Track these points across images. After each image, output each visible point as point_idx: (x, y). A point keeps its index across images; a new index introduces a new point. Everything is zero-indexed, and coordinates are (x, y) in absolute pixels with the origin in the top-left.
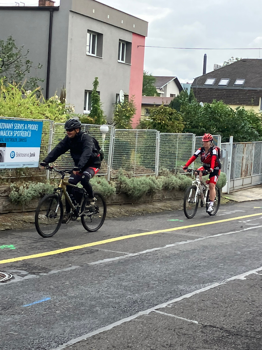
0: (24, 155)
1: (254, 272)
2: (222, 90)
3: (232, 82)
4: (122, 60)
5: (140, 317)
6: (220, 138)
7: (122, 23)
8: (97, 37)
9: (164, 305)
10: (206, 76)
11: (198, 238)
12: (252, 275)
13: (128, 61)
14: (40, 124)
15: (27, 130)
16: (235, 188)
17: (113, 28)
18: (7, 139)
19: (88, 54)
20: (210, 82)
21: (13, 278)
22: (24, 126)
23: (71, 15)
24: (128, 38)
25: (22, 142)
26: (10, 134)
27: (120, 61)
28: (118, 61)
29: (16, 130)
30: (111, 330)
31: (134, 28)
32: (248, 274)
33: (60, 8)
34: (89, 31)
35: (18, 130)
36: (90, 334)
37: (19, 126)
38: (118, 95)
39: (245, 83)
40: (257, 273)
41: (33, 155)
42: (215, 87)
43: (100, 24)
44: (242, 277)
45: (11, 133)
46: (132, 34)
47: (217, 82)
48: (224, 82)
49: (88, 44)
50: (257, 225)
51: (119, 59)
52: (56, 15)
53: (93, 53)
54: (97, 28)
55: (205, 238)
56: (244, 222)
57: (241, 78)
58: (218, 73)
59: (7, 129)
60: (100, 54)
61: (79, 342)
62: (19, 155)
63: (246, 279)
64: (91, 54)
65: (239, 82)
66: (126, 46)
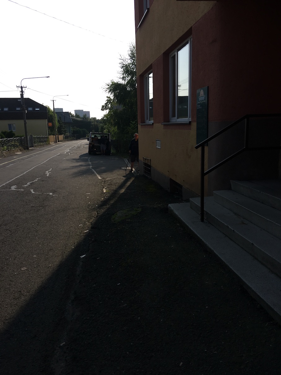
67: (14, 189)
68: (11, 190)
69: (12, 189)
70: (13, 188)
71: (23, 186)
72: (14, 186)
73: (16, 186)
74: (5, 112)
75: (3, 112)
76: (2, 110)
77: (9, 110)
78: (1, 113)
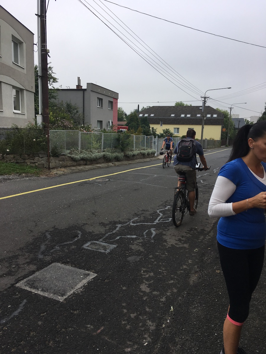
2: (146, 118)
3: (149, 115)
7: (109, 94)
8: (100, 100)
10: (139, 113)
13: (112, 108)
17: (106, 96)
23: (91, 92)
24: (112, 100)
27: (109, 109)
31: (113, 96)
33: (87, 89)
34: (98, 98)
38: (109, 122)
39: (154, 115)
42: (143, 117)
43: (101, 95)
47: (144, 115)
48: (146, 115)
49: (97, 103)
52: (86, 92)
54: (101, 97)
58: (144, 112)
60: (102, 106)
64: (98, 107)
65: (152, 115)
66: (111, 102)
74: (187, 118)
75: (186, 118)
76: (186, 116)
77: (191, 116)
78: (184, 119)
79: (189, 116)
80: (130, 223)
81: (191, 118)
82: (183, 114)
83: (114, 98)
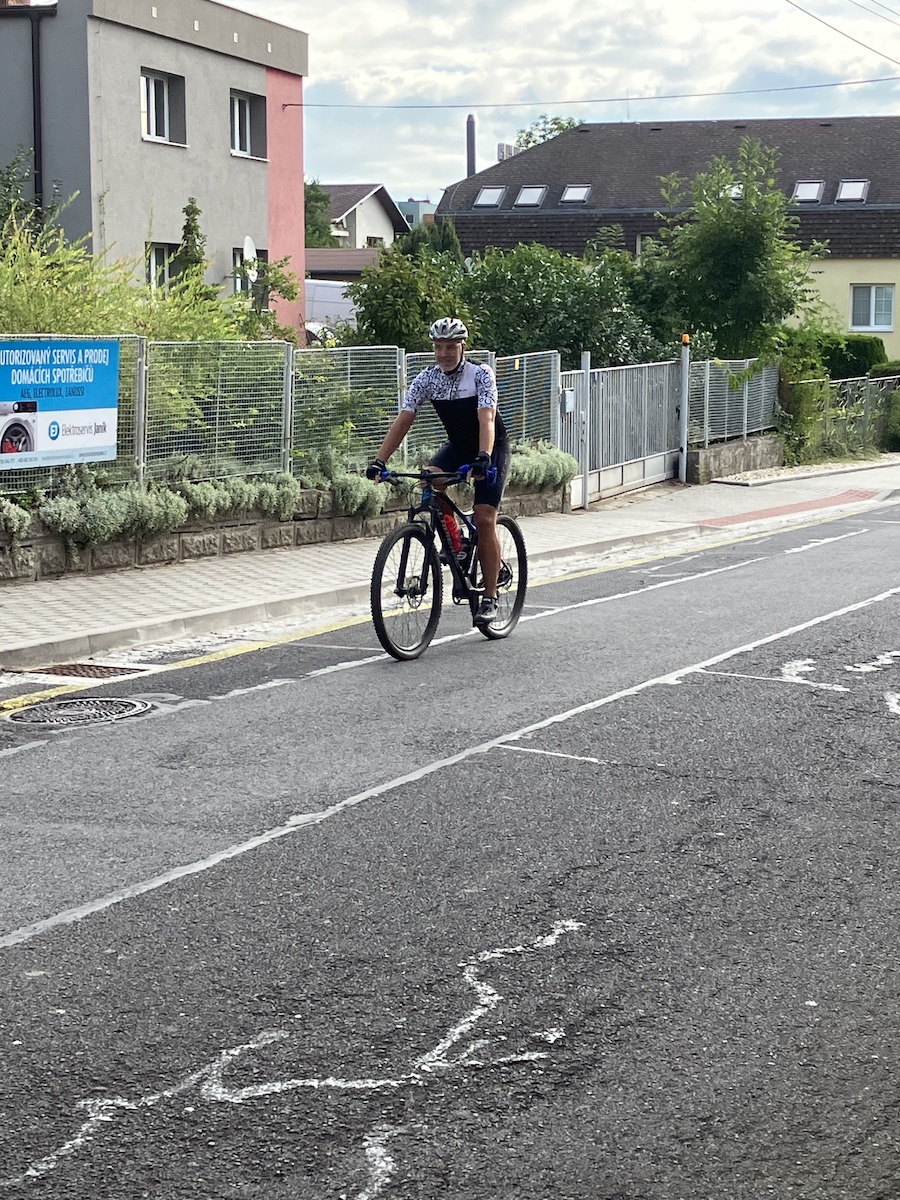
0: (81, 430)
1: (697, 668)
2: (526, 220)
3: (554, 196)
4: (243, 148)
5: (471, 757)
6: (556, 357)
7: (235, 42)
8: (169, 88)
9: (515, 736)
10: (476, 181)
11: (541, 610)
12: (694, 674)
13: (259, 149)
14: (113, 346)
15: (82, 366)
16: (605, 494)
17: (210, 59)
18: (39, 389)
19: (147, 137)
20: (490, 197)
21: (154, 707)
22: (77, 355)
23: (91, 28)
24: (254, 82)
25: (72, 396)
26: (44, 378)
27: (237, 152)
28: (232, 151)
29: (57, 366)
30: (421, 780)
31: (269, 53)
32: (682, 672)
33: (58, 8)
34: (145, 71)
35: (61, 366)
36: (382, 789)
37: (65, 355)
38: (238, 252)
39: (591, 196)
40: (703, 671)
41: (100, 429)
42: (507, 214)
43: (174, 49)
44: (671, 679)
45: (48, 376)
46: (263, 71)
47: (510, 197)
48: (531, 196)
49: (144, 107)
50: (681, 577)
51: (233, 147)
52: (48, 29)
53: (159, 133)
54: (167, 60)
55: (558, 610)
56: (645, 571)
57: (578, 182)
58: (513, 170)
59: (36, 366)
60: (179, 135)
61: (366, 800)
62: (68, 431)
63: (680, 682)
64: (153, 138)
65: (576, 194)
66: (251, 106)
67: (799, 680)
68: (778, 679)
69: (787, 678)
70: (793, 672)
71: (849, 668)
72: (799, 663)
73: (810, 661)
74: (843, 207)
75: (831, 208)
76: (831, 191)
77: (873, 194)
78: (820, 215)
79: (852, 190)
80: (201, 1081)
81: (873, 207)
82: (808, 178)
83: (269, 69)
